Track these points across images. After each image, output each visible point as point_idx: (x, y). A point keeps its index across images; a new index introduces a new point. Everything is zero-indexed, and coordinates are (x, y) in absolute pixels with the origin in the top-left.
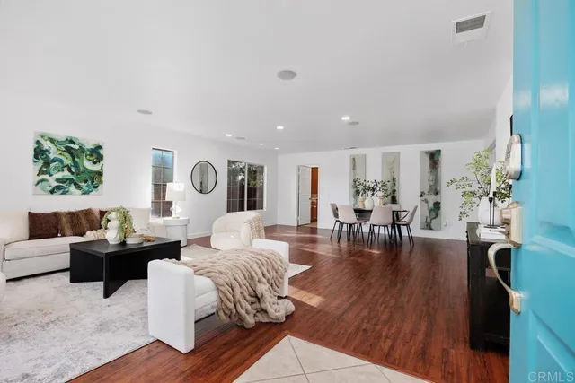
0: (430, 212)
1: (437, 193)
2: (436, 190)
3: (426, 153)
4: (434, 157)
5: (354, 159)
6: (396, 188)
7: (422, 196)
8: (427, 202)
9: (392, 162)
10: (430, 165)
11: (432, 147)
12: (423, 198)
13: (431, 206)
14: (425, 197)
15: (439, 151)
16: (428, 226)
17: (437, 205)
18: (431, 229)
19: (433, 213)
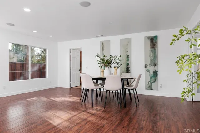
0: (151, 78)
1: (155, 65)
2: (154, 63)
3: (148, 38)
4: (153, 41)
5: (103, 44)
6: (129, 62)
7: (145, 67)
8: (149, 71)
9: (126, 45)
10: (151, 46)
11: (152, 34)
12: (146, 69)
13: (152, 74)
14: (148, 67)
15: (156, 37)
16: (150, 88)
17: (155, 73)
18: (152, 89)
19: (153, 79)
